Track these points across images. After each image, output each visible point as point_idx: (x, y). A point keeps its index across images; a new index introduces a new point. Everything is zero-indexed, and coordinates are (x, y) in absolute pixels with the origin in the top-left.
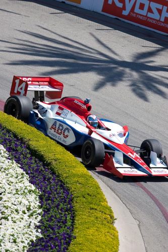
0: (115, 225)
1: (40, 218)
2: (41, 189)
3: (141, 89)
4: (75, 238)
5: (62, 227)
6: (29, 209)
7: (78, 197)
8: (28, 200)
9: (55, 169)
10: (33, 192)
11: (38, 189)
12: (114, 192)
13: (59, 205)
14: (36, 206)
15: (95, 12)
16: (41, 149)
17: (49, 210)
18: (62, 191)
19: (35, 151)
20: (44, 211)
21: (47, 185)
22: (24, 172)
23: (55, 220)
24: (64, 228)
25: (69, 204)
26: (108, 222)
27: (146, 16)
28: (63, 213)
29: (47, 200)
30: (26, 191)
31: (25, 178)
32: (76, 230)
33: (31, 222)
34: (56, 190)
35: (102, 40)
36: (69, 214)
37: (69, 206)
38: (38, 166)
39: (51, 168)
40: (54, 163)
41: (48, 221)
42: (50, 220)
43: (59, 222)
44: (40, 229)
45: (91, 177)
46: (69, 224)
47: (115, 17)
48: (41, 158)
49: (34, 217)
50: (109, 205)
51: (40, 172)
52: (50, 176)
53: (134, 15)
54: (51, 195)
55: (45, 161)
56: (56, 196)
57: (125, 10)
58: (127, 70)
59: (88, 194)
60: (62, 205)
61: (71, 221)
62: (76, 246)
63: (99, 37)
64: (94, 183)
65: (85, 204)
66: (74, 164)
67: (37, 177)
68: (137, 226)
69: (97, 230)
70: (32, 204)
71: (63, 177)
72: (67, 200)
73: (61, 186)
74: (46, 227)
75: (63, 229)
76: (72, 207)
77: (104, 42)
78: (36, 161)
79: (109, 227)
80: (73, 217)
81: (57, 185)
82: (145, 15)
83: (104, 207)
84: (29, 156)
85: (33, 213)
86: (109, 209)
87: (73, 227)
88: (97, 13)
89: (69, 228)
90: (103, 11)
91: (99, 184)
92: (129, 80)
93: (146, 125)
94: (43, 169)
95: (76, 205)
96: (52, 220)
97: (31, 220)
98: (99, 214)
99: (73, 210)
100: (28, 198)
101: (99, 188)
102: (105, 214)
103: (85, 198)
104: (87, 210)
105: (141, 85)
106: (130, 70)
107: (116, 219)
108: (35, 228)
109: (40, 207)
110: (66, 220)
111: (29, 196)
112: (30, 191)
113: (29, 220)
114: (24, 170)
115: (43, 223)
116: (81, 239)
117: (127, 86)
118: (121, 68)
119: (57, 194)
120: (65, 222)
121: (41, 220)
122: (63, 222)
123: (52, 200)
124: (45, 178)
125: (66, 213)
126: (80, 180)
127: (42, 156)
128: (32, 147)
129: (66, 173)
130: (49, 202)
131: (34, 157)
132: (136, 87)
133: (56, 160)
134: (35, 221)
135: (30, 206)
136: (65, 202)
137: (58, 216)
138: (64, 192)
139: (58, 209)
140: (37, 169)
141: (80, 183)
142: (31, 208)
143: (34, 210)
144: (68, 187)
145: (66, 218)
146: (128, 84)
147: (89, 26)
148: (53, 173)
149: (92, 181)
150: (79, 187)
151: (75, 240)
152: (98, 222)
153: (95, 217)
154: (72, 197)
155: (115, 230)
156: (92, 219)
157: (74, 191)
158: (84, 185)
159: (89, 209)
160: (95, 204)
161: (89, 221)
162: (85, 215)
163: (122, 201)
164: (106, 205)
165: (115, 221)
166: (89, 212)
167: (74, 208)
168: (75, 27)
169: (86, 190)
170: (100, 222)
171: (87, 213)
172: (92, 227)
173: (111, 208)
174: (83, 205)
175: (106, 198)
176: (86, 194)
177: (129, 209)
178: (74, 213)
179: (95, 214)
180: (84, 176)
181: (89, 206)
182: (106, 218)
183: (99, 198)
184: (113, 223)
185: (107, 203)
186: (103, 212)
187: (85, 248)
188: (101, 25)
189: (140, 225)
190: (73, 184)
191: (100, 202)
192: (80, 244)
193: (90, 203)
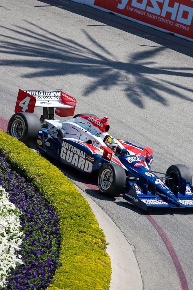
0: (107, 251)
1: (20, 242)
2: (22, 208)
3: (138, 95)
4: (61, 265)
5: (46, 253)
6: (8, 232)
7: (65, 218)
8: (7, 221)
9: (39, 186)
10: (13, 212)
11: (19, 208)
12: (107, 213)
13: (43, 227)
14: (16, 228)
15: (86, 5)
16: (23, 163)
17: (31, 233)
18: (47, 210)
19: (16, 165)
20: (25, 233)
21: (30, 204)
22: (4, 190)
23: (38, 244)
24: (49, 253)
25: (55, 226)
26: (99, 247)
27: (145, 11)
28: (48, 236)
29: (29, 221)
30: (5, 211)
31: (4, 195)
32: (62, 256)
33: (10, 247)
34: (40, 210)
35: (94, 37)
36: (54, 237)
37: (54, 228)
38: (19, 182)
39: (34, 184)
40: (37, 178)
41: (29, 245)
42: (32, 244)
43: (43, 247)
44: (21, 254)
45: (80, 195)
46: (54, 249)
47: (109, 11)
48: (22, 173)
49: (14, 240)
50: (101, 227)
51: (21, 189)
52: (34, 193)
53: (131, 9)
54: (34, 216)
55: (27, 176)
56: (40, 216)
57: (121, 3)
58: (123, 73)
59: (76, 215)
60: (46, 228)
61: (57, 245)
62: (61, 274)
63: (91, 34)
64: (83, 202)
65: (73, 226)
66: (60, 180)
67: (18, 195)
68: (133, 252)
69: (86, 256)
70: (12, 226)
71: (47, 195)
72: (53, 221)
73: (46, 205)
74: (27, 252)
75: (47, 254)
76: (57, 230)
77: (97, 40)
78: (17, 177)
79: (100, 252)
80: (59, 241)
81: (40, 204)
82: (144, 9)
83: (94, 229)
84: (9, 170)
85: (13, 236)
86: (101, 232)
87: (59, 253)
88: (89, 6)
89: (54, 254)
90: (95, 4)
91: (89, 203)
92: (124, 84)
93: (144, 136)
94: (25, 186)
95: (63, 228)
96: (35, 244)
97: (10, 244)
98: (89, 238)
99: (59, 234)
100: (8, 219)
101: (90, 207)
102: (96, 238)
103: (72, 219)
104: (75, 234)
105: (138, 90)
106: (126, 73)
107: (108, 244)
108: (15, 254)
109: (21, 229)
110: (50, 244)
111: (8, 216)
112: (10, 211)
113: (8, 244)
114: (3, 187)
115: (24, 248)
116: (68, 267)
117: (123, 90)
118: (116, 70)
119: (41, 214)
120: (49, 247)
121: (22, 244)
122: (47, 247)
123: (35, 221)
124: (26, 196)
125: (51, 236)
126: (68, 199)
127: (24, 171)
128: (12, 160)
129: (51, 190)
130: (32, 223)
131: (15, 172)
132: (132, 92)
133: (39, 176)
134: (16, 245)
135: (9, 228)
136: (50, 223)
137: (42, 240)
138: (49, 212)
139: (42, 231)
140: (18, 186)
141: (67, 203)
142: (11, 230)
143: (14, 232)
144: (54, 206)
145: (51, 242)
146: (123, 88)
147: (80, 21)
148: (37, 190)
149: (81, 200)
150: (66, 207)
151: (61, 267)
152: (88, 247)
153: (84, 241)
154: (58, 218)
155: (107, 257)
156: (81, 243)
157: (60, 211)
158: (71, 204)
159: (77, 232)
160: (84, 227)
161: (77, 246)
162: (73, 239)
163: (115, 223)
164: (97, 228)
165: (107, 246)
166: (77, 236)
167: (60, 231)
168: (64, 22)
169: (74, 210)
170: (89, 247)
171: (75, 237)
172: (81, 253)
173: (102, 231)
174: (70, 228)
175: (97, 220)
176: (74, 214)
177: (123, 232)
178: (60, 237)
179: (85, 238)
180: (72, 194)
181: (77, 229)
182: (97, 242)
183: (89, 219)
184: (104, 248)
185: (98, 225)
186: (93, 236)
187: (72, 276)
188: (93, 20)
189: (136, 250)
190: (59, 203)
191: (90, 224)
192: (67, 272)
193: (78, 225)
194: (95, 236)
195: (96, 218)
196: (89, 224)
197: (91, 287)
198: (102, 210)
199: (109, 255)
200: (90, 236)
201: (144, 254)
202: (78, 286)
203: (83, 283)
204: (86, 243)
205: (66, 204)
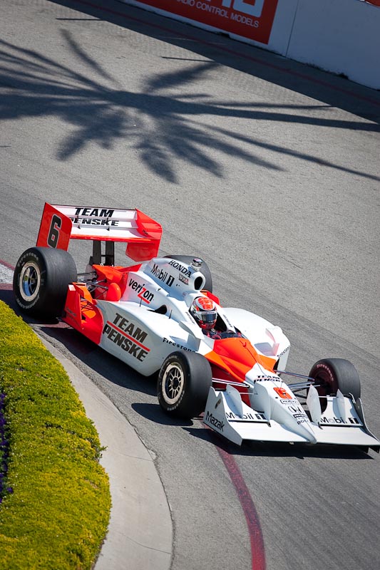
0: (103, 462)
4: (11, 491)
7: (19, 399)
12: (101, 388)
26: (86, 456)
32: (13, 475)
45: (47, 354)
50: (89, 416)
58: (131, 112)
59: (41, 393)
61: (3, 453)
62: (12, 508)
64: (54, 367)
65: (34, 414)
66: (9, 325)
68: (153, 464)
69: (60, 473)
76: (4, 422)
79: (88, 465)
80: (8, 444)
83: (76, 420)
86: (89, 425)
87: (6, 467)
91: (66, 369)
92: (134, 134)
95: (15, 418)
98: (66, 438)
99: (8, 429)
101: (67, 378)
102: (81, 437)
103: (33, 400)
104: (39, 429)
106: (138, 112)
107: (103, 449)
116: (25, 494)
118: (117, 108)
126: (25, 361)
141: (22, 369)
146: (131, 143)
147: (43, 11)
149: (50, 364)
150: (20, 377)
151: (11, 496)
152: (64, 455)
153: (57, 444)
154: (4, 399)
155: (102, 474)
156: (51, 448)
157: (9, 386)
158: (31, 372)
159: (43, 426)
160: (56, 415)
161: (43, 453)
162: (34, 439)
163: (118, 408)
164: (82, 417)
165: (101, 453)
166: (43, 433)
167: (8, 424)
168: (10, 13)
169: (36, 383)
170: (67, 454)
171: (38, 436)
172: (50, 467)
173: (92, 423)
174: (29, 418)
175: (81, 402)
176: (35, 392)
177: (133, 425)
178: (9, 436)
179: (58, 437)
180: (31, 351)
181: (43, 420)
182: (82, 445)
183: (66, 401)
184: (96, 457)
185: (84, 411)
186: (74, 433)
187: (33, 513)
188: (68, 8)
189: (158, 461)
190: (6, 370)
191: (69, 409)
192: (22, 505)
193: (45, 412)
194: (78, 434)
195: (80, 399)
196: (67, 409)
197: (71, 533)
198: (92, 383)
199: (106, 471)
200: (69, 434)
201: (175, 467)
202: (45, 531)
203: (55, 526)
204: (60, 447)
205: (19, 372)
